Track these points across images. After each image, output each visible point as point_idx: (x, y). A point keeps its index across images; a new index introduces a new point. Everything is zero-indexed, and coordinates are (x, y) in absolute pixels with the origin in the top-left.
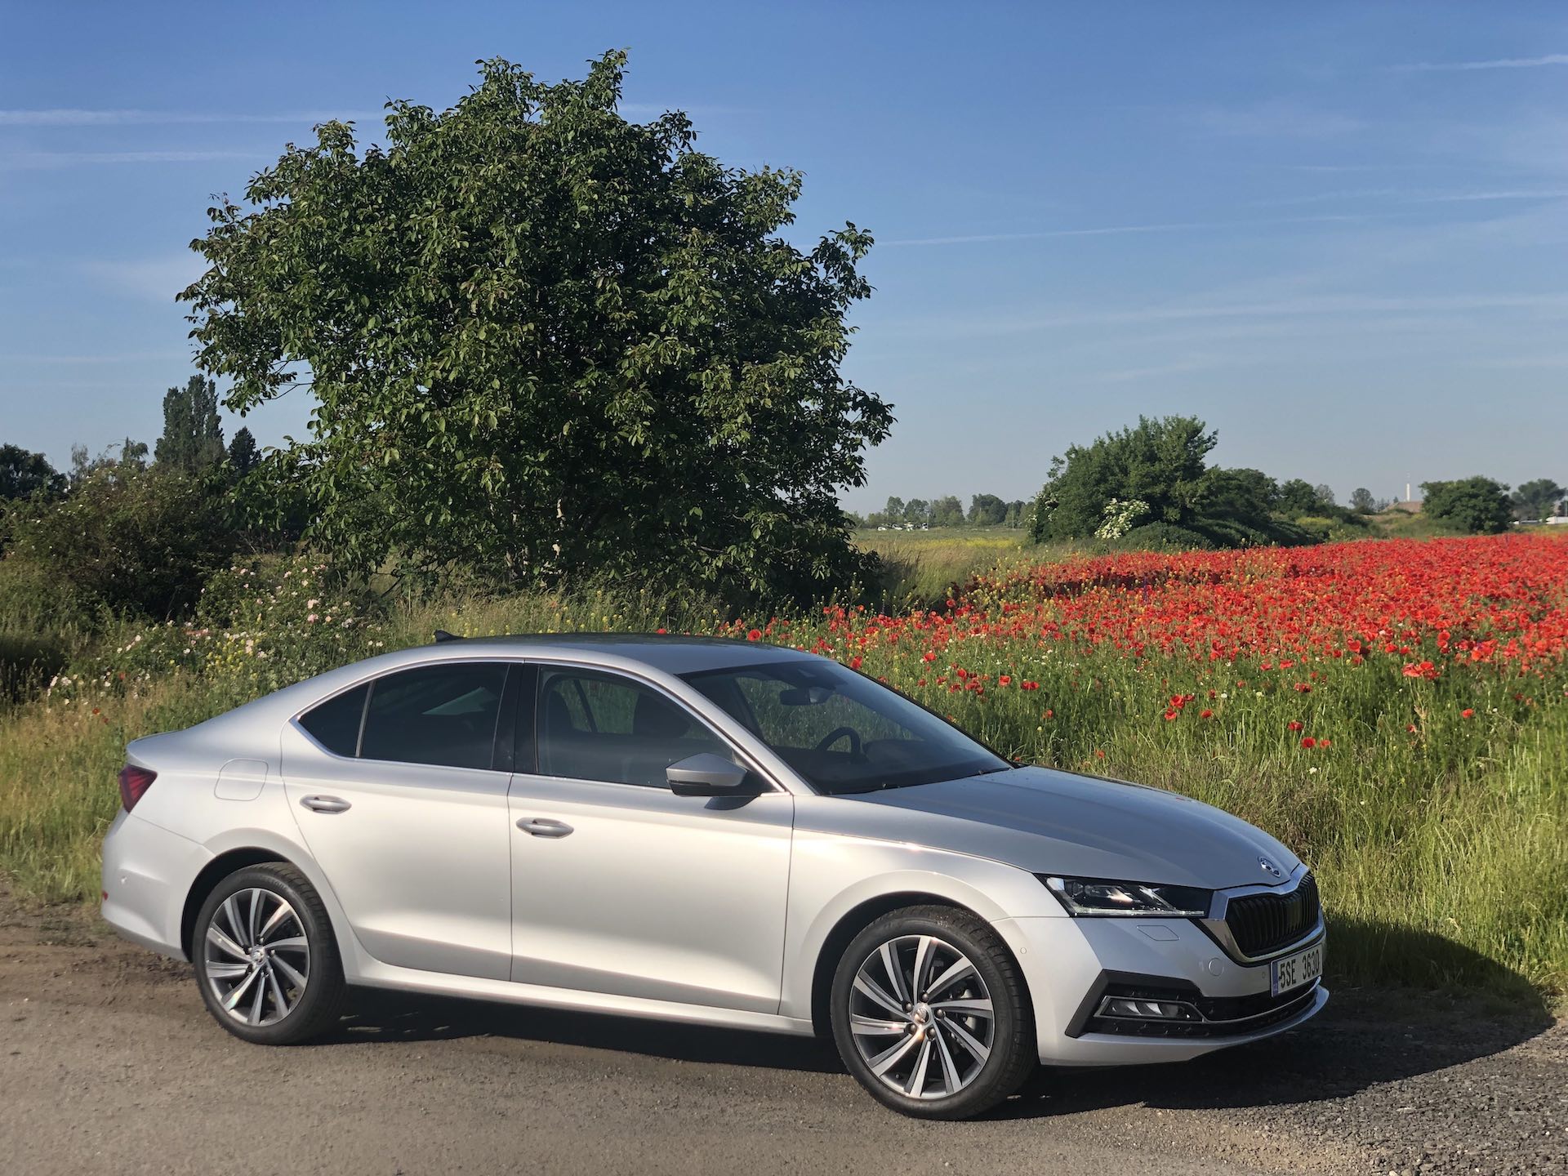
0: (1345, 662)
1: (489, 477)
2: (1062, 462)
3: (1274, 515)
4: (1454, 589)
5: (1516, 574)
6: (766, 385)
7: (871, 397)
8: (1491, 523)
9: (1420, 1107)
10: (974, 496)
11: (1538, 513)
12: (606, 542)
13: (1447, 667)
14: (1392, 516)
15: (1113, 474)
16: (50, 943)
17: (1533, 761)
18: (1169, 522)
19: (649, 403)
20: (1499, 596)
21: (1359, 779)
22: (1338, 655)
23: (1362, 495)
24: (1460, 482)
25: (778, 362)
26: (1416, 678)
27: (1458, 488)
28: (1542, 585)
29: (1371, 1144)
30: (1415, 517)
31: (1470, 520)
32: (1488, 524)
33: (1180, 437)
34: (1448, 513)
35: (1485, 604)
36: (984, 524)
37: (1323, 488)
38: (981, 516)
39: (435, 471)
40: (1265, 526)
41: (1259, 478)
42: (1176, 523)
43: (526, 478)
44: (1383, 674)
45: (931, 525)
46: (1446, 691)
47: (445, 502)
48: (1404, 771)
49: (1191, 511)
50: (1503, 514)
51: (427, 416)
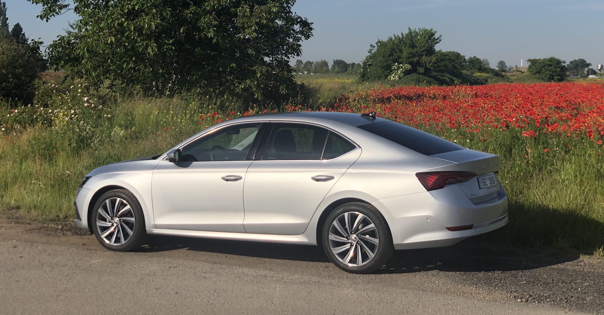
0: (500, 130)
1: (151, 49)
2: (374, 47)
3: (464, 72)
4: (542, 104)
5: (567, 99)
6: (264, 14)
7: (304, 19)
8: (557, 77)
9: (528, 282)
10: (334, 60)
11: (578, 73)
12: (196, 77)
13: (539, 133)
14: (515, 73)
15: (396, 52)
16: (13, 223)
17: (571, 168)
18: (420, 74)
19: (216, 20)
20: (560, 107)
21: (506, 173)
22: (497, 127)
23: (502, 64)
24: (544, 59)
25: (268, 5)
26: (527, 137)
27: (543, 62)
28: (578, 104)
29: (512, 292)
30: (524, 74)
31: (548, 76)
32: (556, 78)
33: (425, 37)
34: (539, 72)
35: (555, 110)
36: (338, 72)
37: (485, 60)
38: (337, 69)
39: (127, 46)
40: (460, 76)
41: (458, 55)
42: (423, 74)
43: (165, 50)
44: (514, 135)
45: (315, 72)
46: (538, 142)
47: (131, 59)
48: (522, 171)
49: (429, 69)
50: (562, 73)
51: (125, 24)
